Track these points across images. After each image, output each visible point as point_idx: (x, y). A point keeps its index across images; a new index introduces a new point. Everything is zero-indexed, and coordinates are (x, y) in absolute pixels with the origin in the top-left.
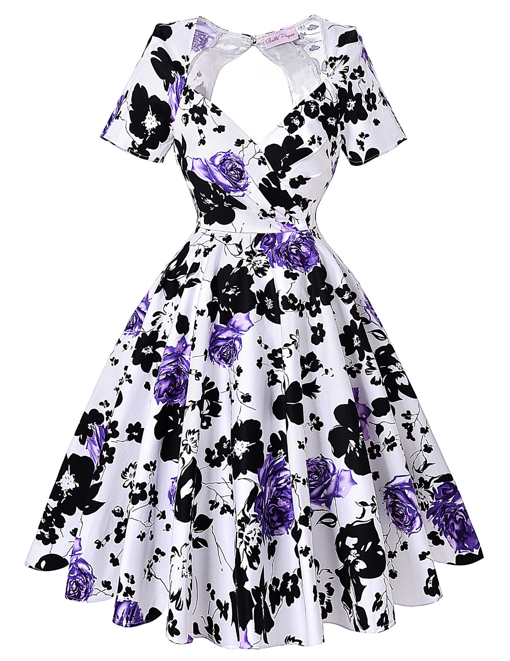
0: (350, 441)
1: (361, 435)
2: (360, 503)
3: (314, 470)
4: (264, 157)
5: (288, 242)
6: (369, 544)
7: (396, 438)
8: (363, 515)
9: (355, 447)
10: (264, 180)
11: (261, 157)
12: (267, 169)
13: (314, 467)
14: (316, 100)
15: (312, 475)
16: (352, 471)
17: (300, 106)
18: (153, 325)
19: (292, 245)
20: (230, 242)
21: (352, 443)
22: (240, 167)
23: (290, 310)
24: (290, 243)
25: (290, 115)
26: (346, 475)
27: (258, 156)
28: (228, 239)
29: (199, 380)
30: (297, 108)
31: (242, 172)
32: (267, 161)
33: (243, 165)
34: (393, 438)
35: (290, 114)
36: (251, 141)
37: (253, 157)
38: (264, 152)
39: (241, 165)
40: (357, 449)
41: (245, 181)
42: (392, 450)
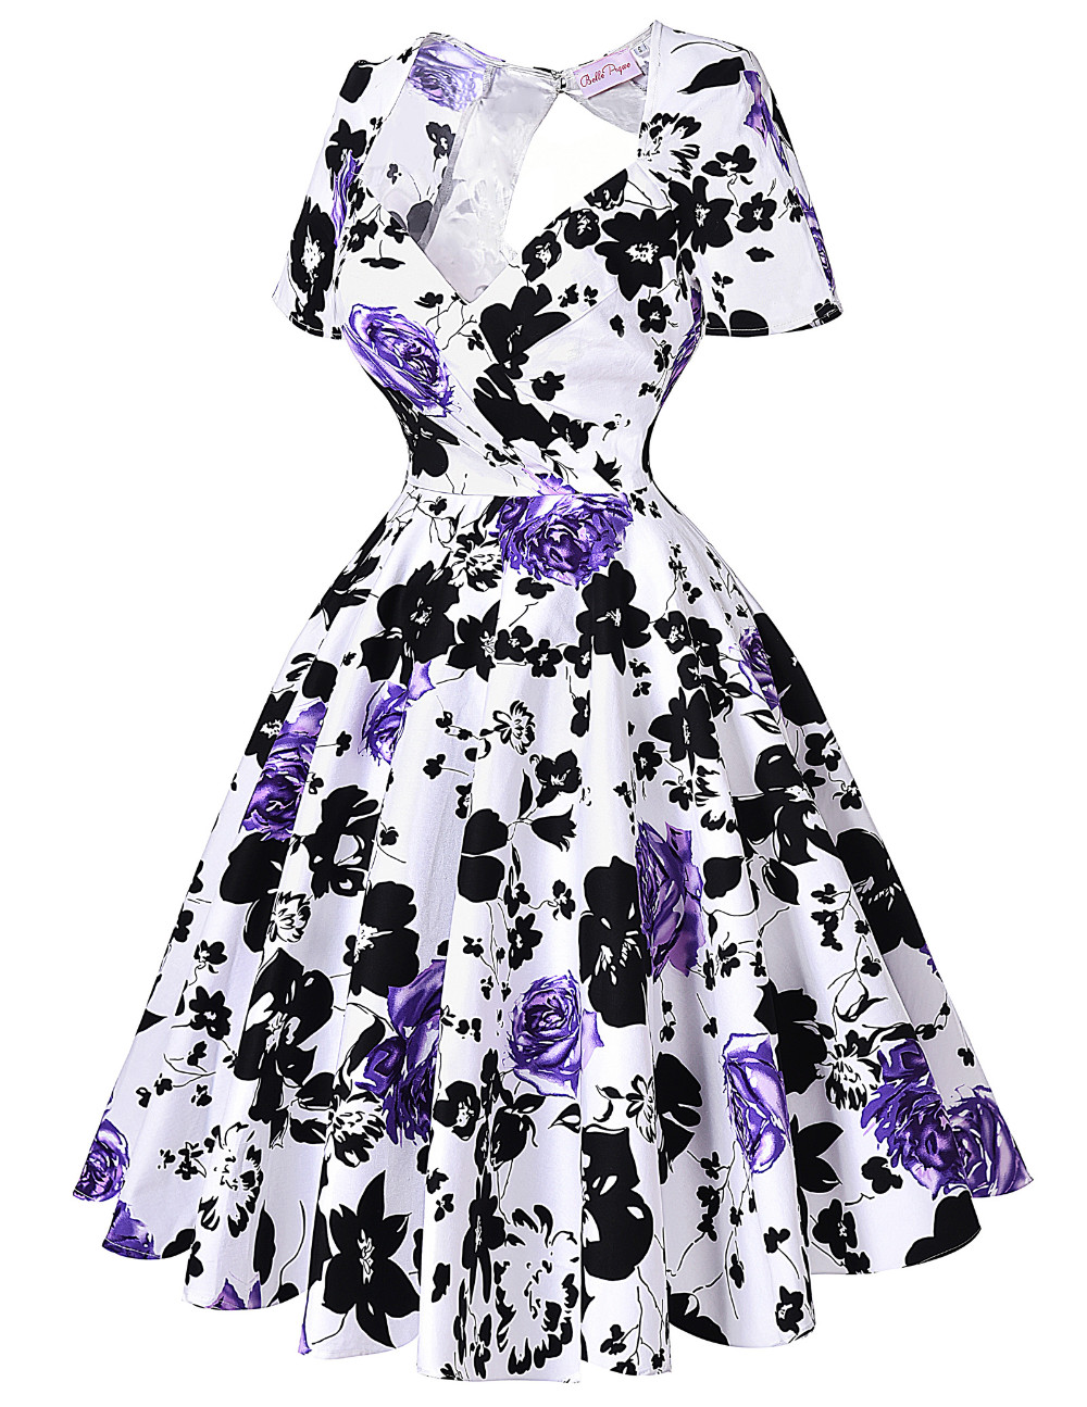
0: (603, 947)
1: (628, 937)
2: (604, 1089)
3: (555, 1003)
4: (479, 331)
5: (549, 515)
6: (611, 1181)
7: (739, 948)
8: (607, 1116)
9: (610, 962)
10: (480, 380)
11: (474, 332)
12: (485, 358)
13: (554, 998)
14: (594, 209)
15: (548, 1015)
16: (599, 1014)
17: (559, 222)
18: (289, 680)
19: (556, 522)
20: (443, 514)
21: (606, 952)
22: (428, 353)
23: (508, 660)
24: (554, 517)
25: (536, 241)
26: (588, 1021)
27: (468, 330)
28: (439, 507)
29: (316, 793)
30: (552, 225)
31: (434, 365)
32: (484, 341)
33: (434, 348)
34: (733, 948)
35: (537, 238)
36: (456, 298)
37: (458, 333)
38: (479, 321)
39: (431, 348)
40: (613, 968)
41: (444, 383)
42: (729, 975)
